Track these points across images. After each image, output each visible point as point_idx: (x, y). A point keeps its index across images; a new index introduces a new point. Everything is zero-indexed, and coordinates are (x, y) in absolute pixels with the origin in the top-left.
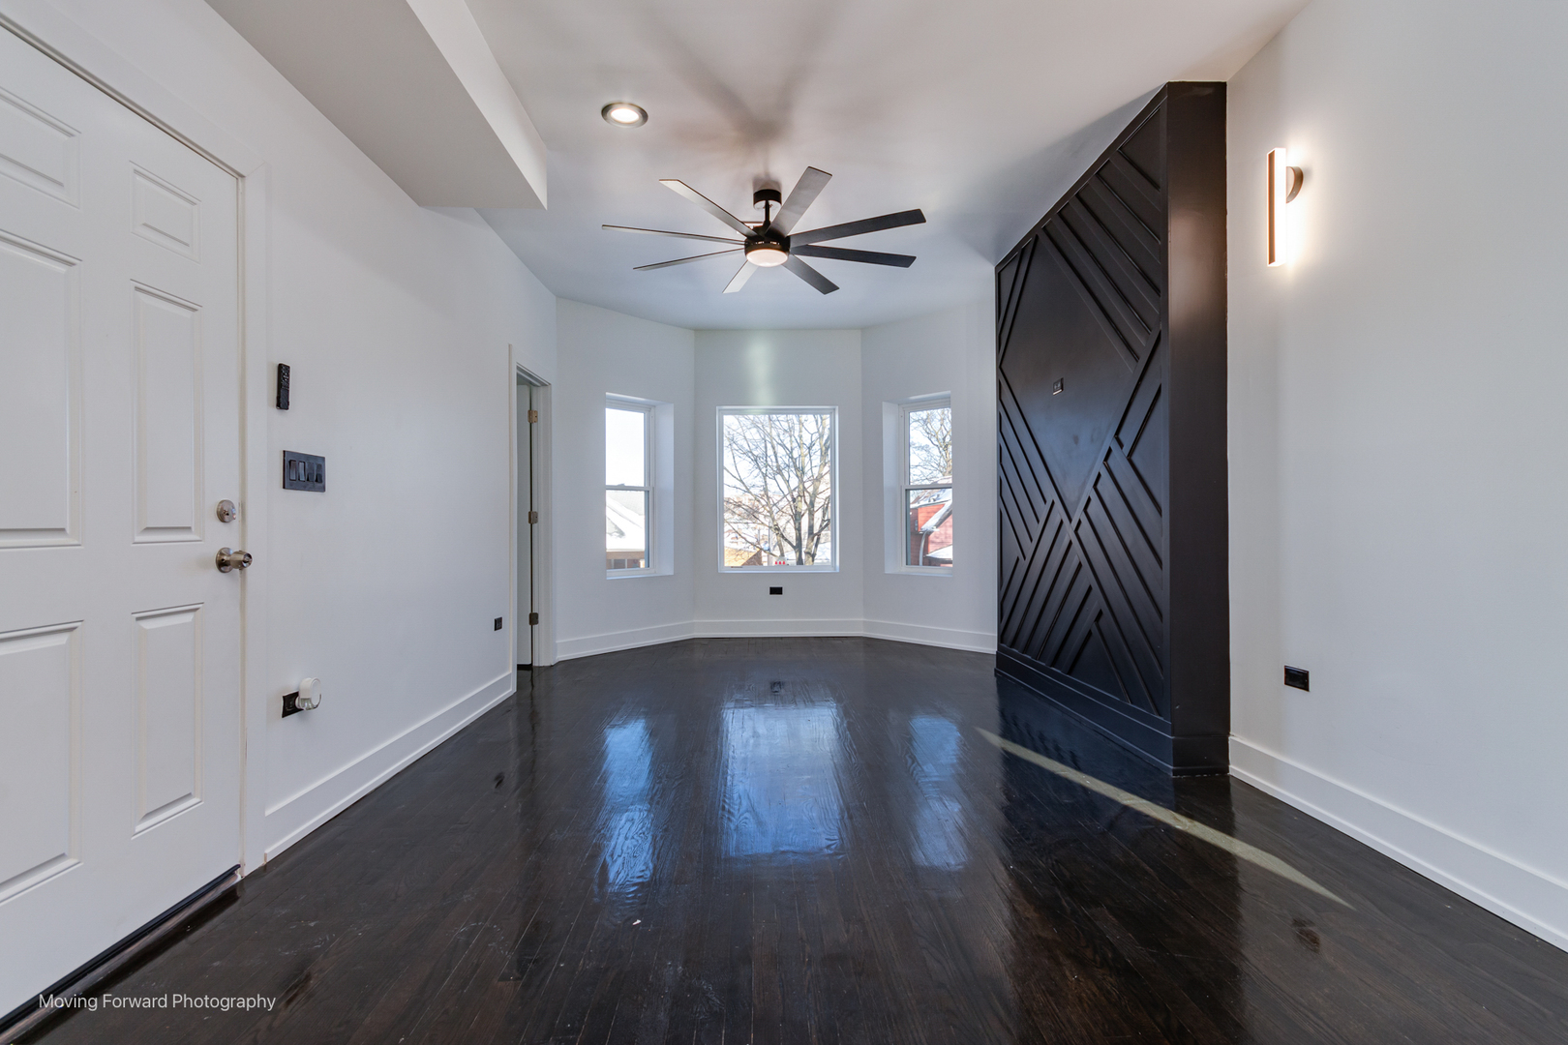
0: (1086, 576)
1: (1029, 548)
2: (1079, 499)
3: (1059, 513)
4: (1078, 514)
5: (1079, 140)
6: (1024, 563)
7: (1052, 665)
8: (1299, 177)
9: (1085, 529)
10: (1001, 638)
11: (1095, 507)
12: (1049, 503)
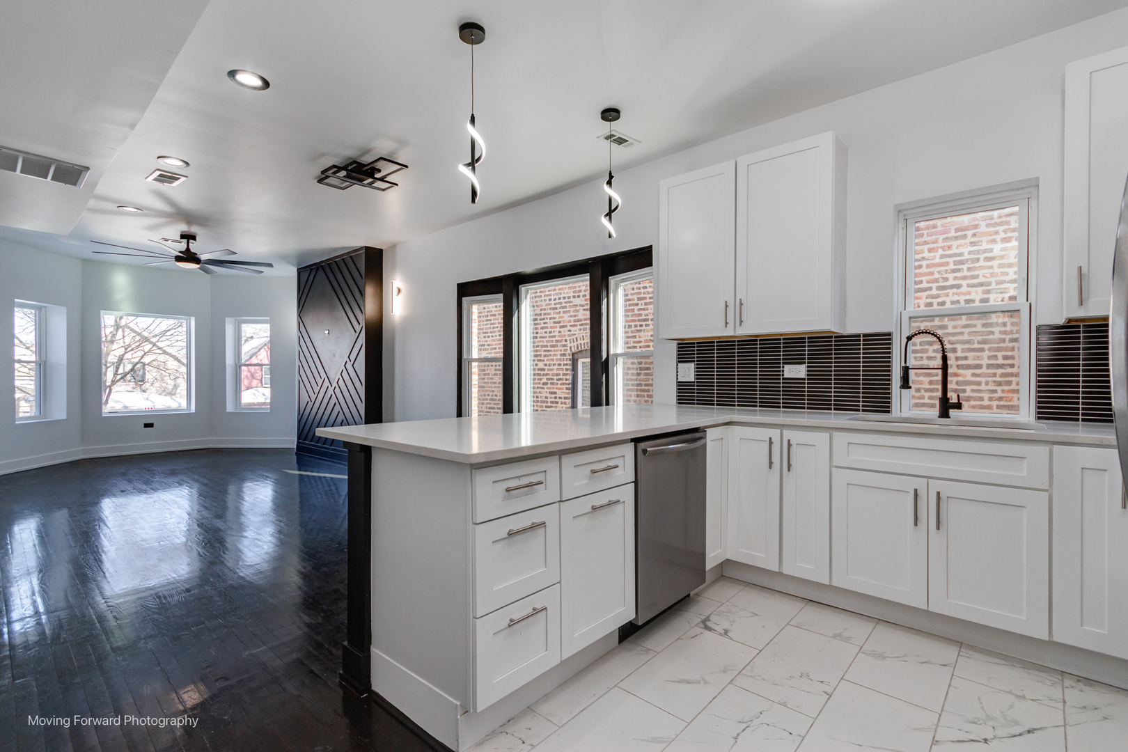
0: (337, 408)
1: (313, 398)
2: (335, 379)
3: (327, 383)
4: (335, 384)
5: (336, 249)
6: (310, 404)
7: (324, 444)
8: (399, 291)
9: (337, 390)
10: (299, 438)
11: (341, 382)
12: (323, 379)
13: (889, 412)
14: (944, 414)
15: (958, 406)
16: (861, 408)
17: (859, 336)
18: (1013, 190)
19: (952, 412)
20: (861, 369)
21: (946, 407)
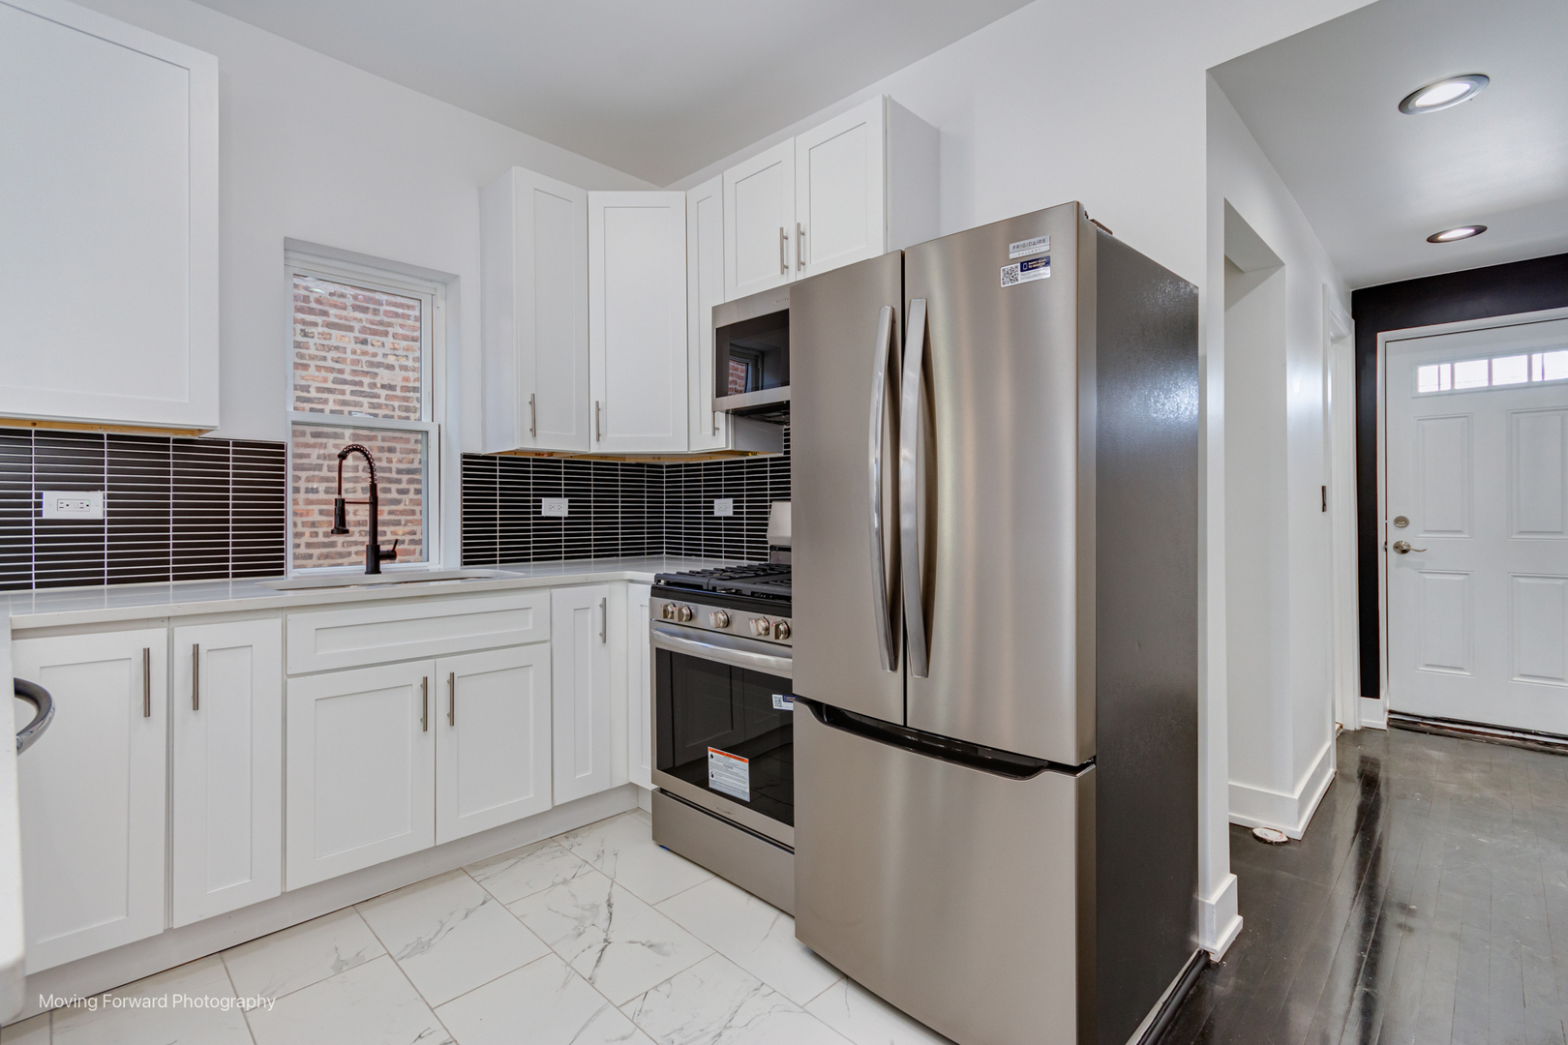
13: (281, 573)
14: (374, 569)
15: (391, 556)
16: (230, 571)
17: (227, 443)
18: (421, 278)
19: (384, 565)
20: (231, 502)
21: (376, 557)
